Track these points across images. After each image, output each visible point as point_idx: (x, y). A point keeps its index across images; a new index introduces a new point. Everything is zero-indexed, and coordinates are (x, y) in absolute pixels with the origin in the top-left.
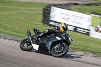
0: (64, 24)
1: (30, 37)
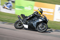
1: (21, 20)
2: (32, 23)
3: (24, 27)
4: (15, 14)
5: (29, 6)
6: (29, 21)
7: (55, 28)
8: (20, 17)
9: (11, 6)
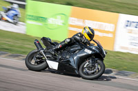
0: (89, 28)
1: (42, 51)
2: (68, 57)
3: (47, 66)
4: (26, 35)
5: (58, 16)
6: (61, 54)
7: (116, 68)
8: (39, 43)
9: (16, 15)
